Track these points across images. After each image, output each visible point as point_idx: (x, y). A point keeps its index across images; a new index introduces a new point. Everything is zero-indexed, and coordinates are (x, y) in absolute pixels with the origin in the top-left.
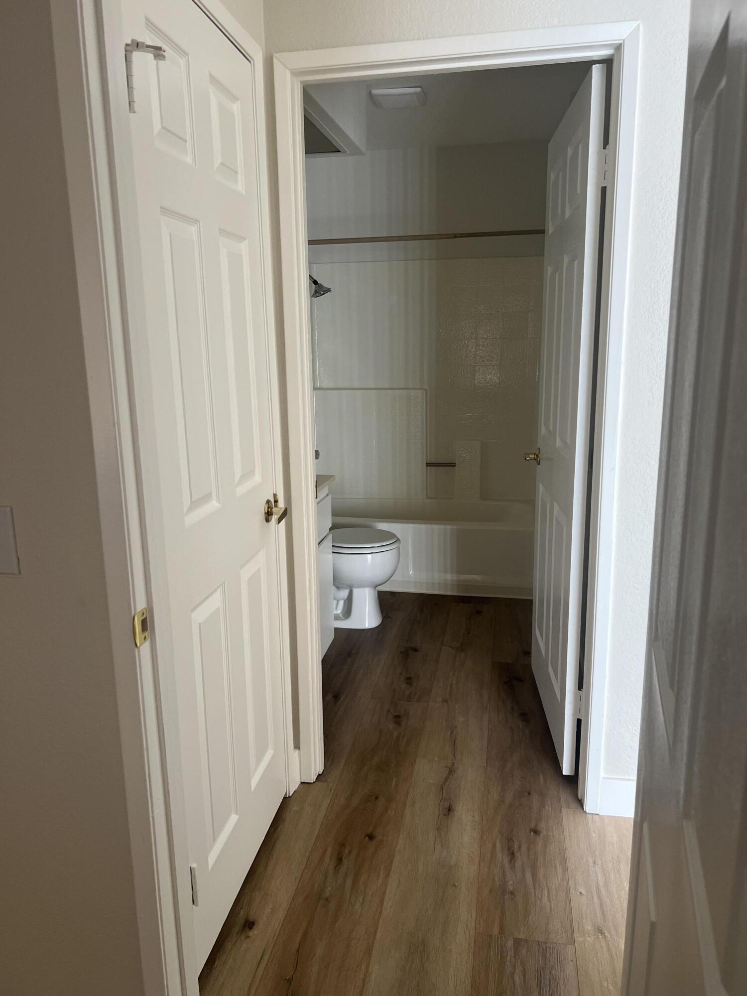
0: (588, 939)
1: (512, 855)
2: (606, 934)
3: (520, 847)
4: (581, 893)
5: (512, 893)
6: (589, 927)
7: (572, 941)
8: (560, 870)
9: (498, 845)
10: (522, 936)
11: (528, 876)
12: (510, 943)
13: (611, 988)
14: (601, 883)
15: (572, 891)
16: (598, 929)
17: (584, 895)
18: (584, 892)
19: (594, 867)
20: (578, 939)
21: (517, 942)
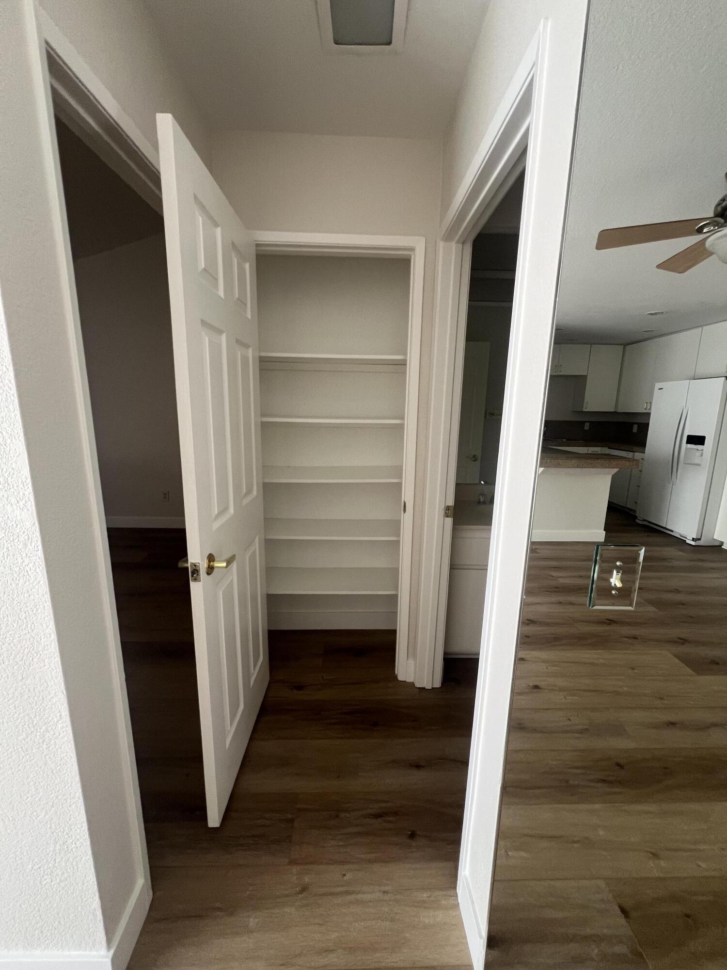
0: (295, 878)
1: (378, 816)
2: (300, 895)
3: (389, 822)
4: (344, 875)
5: (337, 816)
6: (307, 879)
7: (293, 862)
8: (369, 856)
9: (389, 805)
10: (296, 824)
11: (356, 829)
12: (290, 816)
13: (248, 893)
14: (359, 896)
15: (346, 867)
16: (306, 888)
17: (343, 877)
18: (345, 878)
19: (380, 891)
20: (295, 869)
21: (292, 821)
